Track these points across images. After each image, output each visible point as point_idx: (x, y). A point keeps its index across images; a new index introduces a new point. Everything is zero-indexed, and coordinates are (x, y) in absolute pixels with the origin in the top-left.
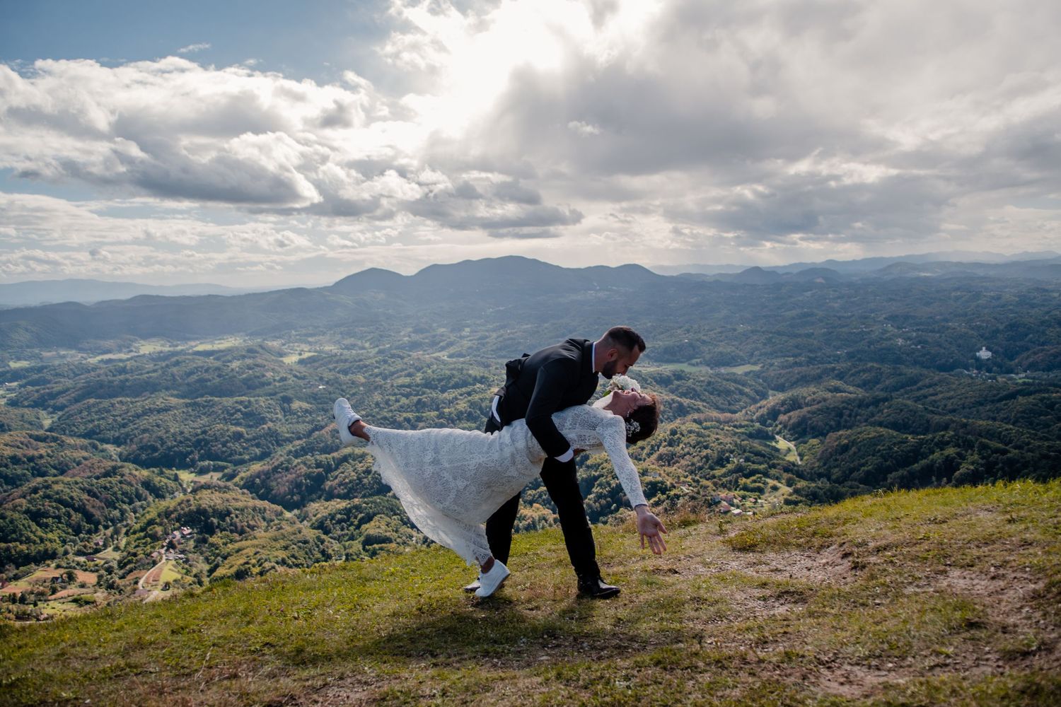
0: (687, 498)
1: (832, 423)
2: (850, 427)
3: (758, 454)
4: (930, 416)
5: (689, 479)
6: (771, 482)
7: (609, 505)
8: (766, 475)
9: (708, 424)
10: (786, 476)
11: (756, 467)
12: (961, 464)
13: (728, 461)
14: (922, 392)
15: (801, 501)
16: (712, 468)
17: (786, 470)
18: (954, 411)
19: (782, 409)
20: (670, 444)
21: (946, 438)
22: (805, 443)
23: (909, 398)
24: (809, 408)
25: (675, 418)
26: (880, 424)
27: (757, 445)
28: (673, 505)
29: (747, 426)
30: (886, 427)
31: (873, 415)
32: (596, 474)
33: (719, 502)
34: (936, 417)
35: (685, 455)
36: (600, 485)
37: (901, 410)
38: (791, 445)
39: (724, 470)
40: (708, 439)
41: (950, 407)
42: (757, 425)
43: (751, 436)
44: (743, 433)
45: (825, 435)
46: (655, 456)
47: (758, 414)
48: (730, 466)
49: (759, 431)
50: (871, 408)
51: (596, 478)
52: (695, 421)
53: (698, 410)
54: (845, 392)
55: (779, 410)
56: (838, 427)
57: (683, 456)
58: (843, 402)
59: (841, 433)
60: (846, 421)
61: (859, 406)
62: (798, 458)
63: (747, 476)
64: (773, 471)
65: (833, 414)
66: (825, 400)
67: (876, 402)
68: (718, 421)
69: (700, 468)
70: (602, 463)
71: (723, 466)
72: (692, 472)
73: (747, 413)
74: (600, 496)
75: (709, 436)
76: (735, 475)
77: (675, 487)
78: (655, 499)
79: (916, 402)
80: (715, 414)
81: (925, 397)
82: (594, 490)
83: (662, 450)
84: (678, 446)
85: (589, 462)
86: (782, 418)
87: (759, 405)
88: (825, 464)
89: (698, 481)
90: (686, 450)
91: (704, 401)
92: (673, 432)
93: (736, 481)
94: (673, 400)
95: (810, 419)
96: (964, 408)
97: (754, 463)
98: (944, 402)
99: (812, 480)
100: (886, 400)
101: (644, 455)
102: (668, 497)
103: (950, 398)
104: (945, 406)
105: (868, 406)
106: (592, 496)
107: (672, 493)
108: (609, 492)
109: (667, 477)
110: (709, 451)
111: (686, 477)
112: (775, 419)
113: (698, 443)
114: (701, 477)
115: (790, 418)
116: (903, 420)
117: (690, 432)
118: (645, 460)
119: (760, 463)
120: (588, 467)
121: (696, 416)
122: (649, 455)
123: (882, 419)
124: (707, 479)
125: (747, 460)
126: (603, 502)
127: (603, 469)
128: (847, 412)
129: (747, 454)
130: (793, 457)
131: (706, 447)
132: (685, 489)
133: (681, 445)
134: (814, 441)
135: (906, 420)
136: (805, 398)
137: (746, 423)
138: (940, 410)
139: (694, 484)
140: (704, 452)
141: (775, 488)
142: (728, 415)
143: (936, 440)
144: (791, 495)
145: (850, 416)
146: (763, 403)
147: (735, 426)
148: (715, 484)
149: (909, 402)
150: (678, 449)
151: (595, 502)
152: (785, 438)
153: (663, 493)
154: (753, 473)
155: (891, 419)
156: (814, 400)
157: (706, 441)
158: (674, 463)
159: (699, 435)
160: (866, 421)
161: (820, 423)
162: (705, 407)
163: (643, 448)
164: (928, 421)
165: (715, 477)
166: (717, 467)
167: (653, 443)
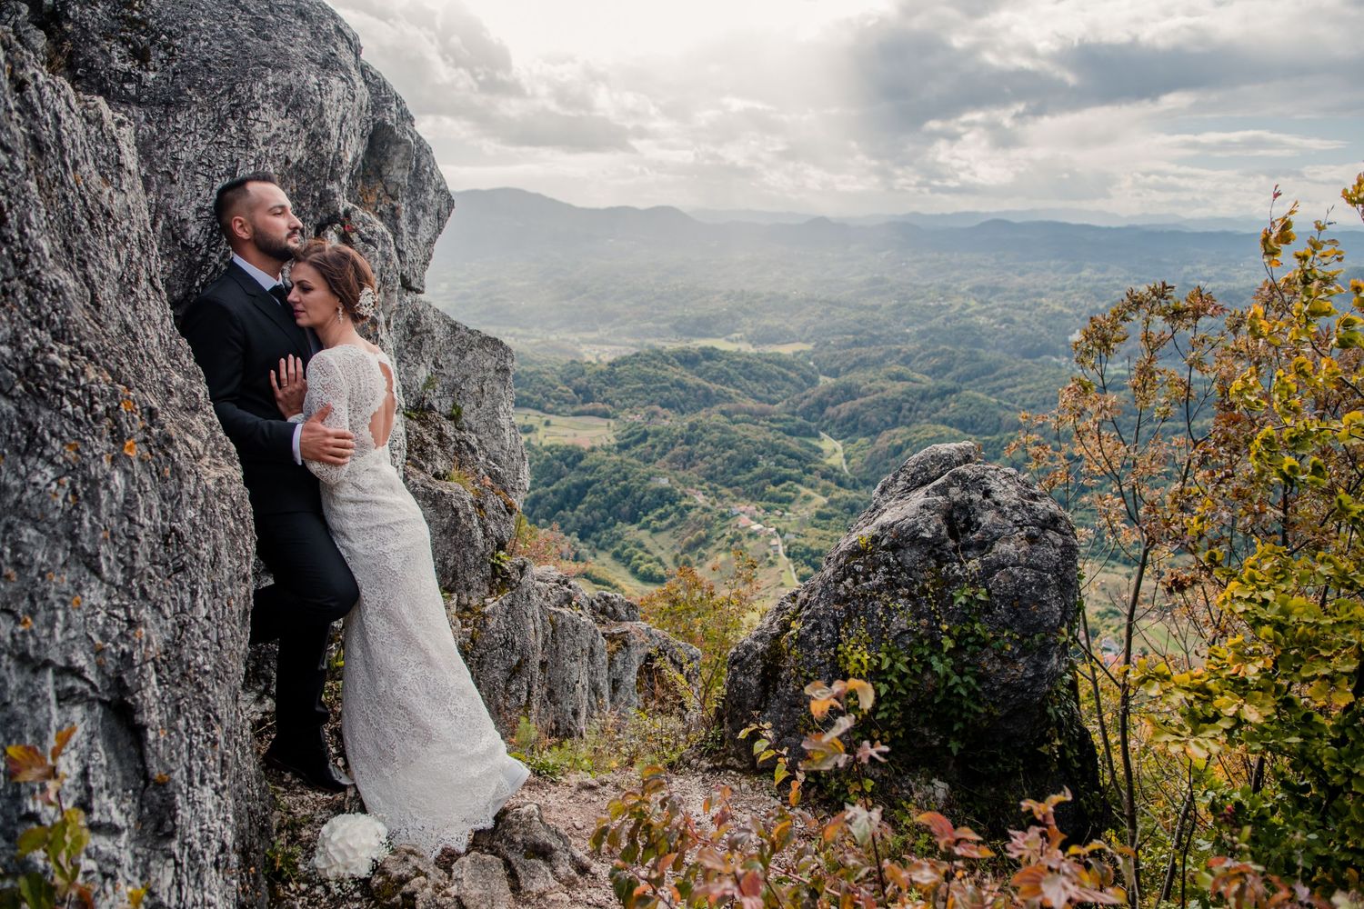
0: (699, 510)
1: (889, 419)
2: (908, 425)
3: (791, 456)
4: (1001, 413)
5: (704, 487)
6: (804, 491)
7: (604, 520)
8: (799, 481)
9: (740, 417)
10: (823, 483)
11: (788, 471)
13: (755, 464)
14: (999, 382)
15: (835, 515)
16: (735, 473)
17: (825, 476)
18: (1033, 407)
19: (831, 399)
20: (687, 443)
22: (853, 442)
23: (982, 391)
24: (863, 400)
25: (700, 408)
26: (944, 421)
27: (793, 444)
28: (683, 517)
29: (786, 420)
30: (951, 425)
31: (937, 410)
32: (591, 478)
33: (738, 515)
34: (1010, 414)
35: (705, 455)
36: (595, 492)
37: (970, 405)
38: (838, 445)
39: (750, 475)
40: (733, 436)
41: (1028, 402)
42: (799, 420)
43: (790, 433)
44: (779, 429)
45: (876, 432)
46: (666, 458)
47: (801, 406)
48: (757, 471)
49: (800, 427)
50: (935, 401)
51: (589, 484)
52: (723, 413)
53: (730, 399)
54: (908, 380)
55: (827, 402)
56: (895, 424)
57: (702, 457)
58: (903, 393)
59: (895, 431)
60: (905, 417)
61: (923, 398)
62: (844, 461)
63: (776, 484)
64: (807, 478)
65: (890, 408)
66: (883, 390)
67: (943, 393)
68: (750, 413)
69: (722, 473)
70: (599, 465)
71: (749, 470)
72: (710, 478)
73: (789, 404)
74: (593, 507)
75: (736, 432)
76: (762, 482)
77: (685, 496)
78: (661, 511)
79: (989, 395)
80: (750, 404)
81: (1002, 389)
82: (587, 499)
83: (677, 450)
84: (697, 443)
85: (583, 464)
86: (830, 411)
87: (804, 394)
88: (873, 469)
89: (715, 489)
90: (707, 450)
91: (737, 387)
92: (693, 427)
93: (763, 490)
94: (698, 385)
95: (863, 412)
96: (1044, 403)
97: (786, 467)
98: (1022, 396)
99: (855, 487)
100: (953, 391)
101: (655, 457)
102: (677, 508)
103: (1029, 391)
104: (1024, 400)
105: (932, 398)
106: (582, 507)
107: (683, 503)
108: (605, 501)
109: (678, 484)
110: (734, 452)
111: (701, 483)
112: (822, 411)
113: (722, 441)
114: (722, 484)
115: (839, 412)
116: (971, 417)
117: (716, 427)
118: (656, 461)
119: (792, 467)
120: (585, 470)
121: (725, 407)
122: (662, 455)
123: (946, 415)
124: (729, 486)
125: (779, 463)
126: (597, 514)
127: (599, 472)
128: (907, 406)
129: (780, 456)
130: (837, 460)
131: (731, 447)
132: (699, 499)
133: (701, 444)
134: (862, 441)
135: (974, 417)
136: (859, 387)
137: (786, 416)
138: (1016, 405)
139: (710, 493)
140: (729, 453)
141: (808, 499)
142: (766, 406)
143: (1002, 442)
144: (824, 507)
145: (910, 410)
146: (810, 391)
147: (772, 421)
148: (736, 493)
149: (981, 395)
150: (697, 449)
151: (586, 514)
152: (831, 435)
153: (672, 503)
154: (782, 480)
155: (957, 415)
156: (870, 390)
157: (730, 439)
158: (691, 466)
159: (724, 431)
160: (928, 416)
161: (874, 419)
162: (738, 395)
163: (654, 447)
164: (1000, 419)
165: (737, 484)
166: (741, 471)
167: (667, 440)
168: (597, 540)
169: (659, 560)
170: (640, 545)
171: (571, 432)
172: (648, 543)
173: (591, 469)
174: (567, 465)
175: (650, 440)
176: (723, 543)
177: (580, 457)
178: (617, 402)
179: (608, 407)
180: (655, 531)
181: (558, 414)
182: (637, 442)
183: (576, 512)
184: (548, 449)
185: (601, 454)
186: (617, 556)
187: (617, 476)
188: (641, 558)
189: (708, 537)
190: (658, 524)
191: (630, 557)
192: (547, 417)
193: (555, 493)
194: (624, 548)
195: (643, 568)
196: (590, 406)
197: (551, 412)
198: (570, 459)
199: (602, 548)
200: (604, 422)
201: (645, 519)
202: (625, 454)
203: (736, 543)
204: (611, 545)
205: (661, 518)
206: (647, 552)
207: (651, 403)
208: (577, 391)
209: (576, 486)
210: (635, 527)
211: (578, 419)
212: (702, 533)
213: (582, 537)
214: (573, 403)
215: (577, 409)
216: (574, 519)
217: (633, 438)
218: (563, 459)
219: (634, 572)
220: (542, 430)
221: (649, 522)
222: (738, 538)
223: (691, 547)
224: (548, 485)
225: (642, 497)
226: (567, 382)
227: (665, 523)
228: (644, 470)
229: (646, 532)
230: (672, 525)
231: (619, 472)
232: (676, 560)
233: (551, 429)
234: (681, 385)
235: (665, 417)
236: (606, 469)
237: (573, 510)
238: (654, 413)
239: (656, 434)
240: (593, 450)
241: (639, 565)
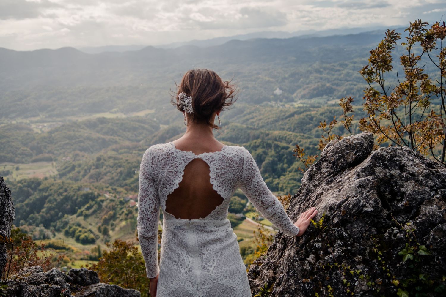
0: (108, 201)
4: (249, 131)
5: (109, 189)
7: (57, 214)
9: (122, 151)
12: (265, 158)
14: (246, 117)
16: (124, 179)
18: (263, 127)
19: (168, 136)
20: (97, 168)
21: (257, 144)
23: (239, 122)
25: (101, 149)
28: (100, 206)
32: (47, 194)
33: (129, 201)
34: (253, 131)
35: (107, 173)
36: (50, 202)
37: (234, 130)
39: (132, 179)
40: (120, 161)
41: (260, 125)
46: (87, 177)
47: (153, 141)
51: (46, 197)
52: (114, 150)
57: (105, 174)
68: (128, 148)
69: (118, 180)
70: (50, 187)
71: (132, 177)
72: (112, 184)
73: (146, 141)
74: (50, 209)
75: (122, 159)
77: (100, 195)
78: (88, 205)
79: (242, 124)
80: (127, 143)
81: (247, 120)
82: (46, 205)
83: (92, 172)
84: (102, 167)
85: (41, 187)
87: (153, 135)
89: (115, 189)
90: (108, 170)
91: (118, 136)
92: (99, 159)
94: (98, 137)
96: (268, 124)
98: (257, 122)
101: (80, 177)
102: (96, 203)
103: (260, 120)
104: (258, 124)
106: (44, 210)
107: (99, 199)
108: (56, 205)
109: (95, 190)
110: (122, 169)
111: (107, 187)
113: (115, 164)
114: (118, 186)
116: (236, 135)
117: (110, 158)
118: (81, 179)
120: (41, 190)
121: (114, 146)
122: (84, 176)
123: (224, 136)
124: (122, 187)
126: (52, 212)
127: (51, 190)
131: (120, 166)
132: (107, 196)
133: (104, 167)
135: (237, 135)
136: (180, 128)
138: (255, 127)
139: (113, 191)
140: (119, 170)
142: (135, 143)
143: (252, 145)
148: (126, 190)
149: (239, 125)
150: (102, 170)
151: (47, 214)
153: (93, 200)
155: (229, 135)
157: (119, 163)
158: (101, 179)
159: (115, 159)
162: (120, 140)
163: (79, 172)
164: (249, 135)
165: (126, 185)
166: (128, 178)
167: (86, 168)
168: (55, 226)
169: (90, 231)
170: (79, 225)
171: (31, 171)
172: (83, 223)
173: (46, 189)
174: (32, 189)
175: (77, 169)
176: (123, 216)
177: (39, 184)
178: (56, 152)
179: (51, 155)
180: (86, 216)
181: (23, 163)
182: (69, 172)
183: (41, 213)
184: (20, 182)
185: (51, 181)
186: (67, 234)
187: (61, 191)
188: (80, 232)
189: (115, 214)
190: (87, 212)
191: (74, 232)
192: (16, 166)
193: (27, 205)
194: (70, 228)
195: (82, 236)
196: (41, 156)
197: (18, 162)
198: (33, 186)
199: (58, 231)
200: (50, 164)
201: (79, 211)
202: (64, 178)
203: (130, 215)
204: (63, 227)
205: (88, 209)
206: (83, 228)
207: (74, 150)
208: (32, 149)
209: (37, 199)
210: (75, 216)
211: (35, 164)
212: (112, 213)
213: (47, 226)
214: (31, 155)
215: (34, 158)
216: (40, 217)
217: (67, 170)
218: (29, 186)
219: (78, 240)
220: (15, 173)
221: (82, 212)
222: (130, 212)
223: (106, 222)
224: (22, 201)
225: (77, 199)
226: (25, 145)
227: (91, 211)
228: (75, 186)
229: (82, 218)
230: (95, 212)
231: (62, 188)
232: (99, 229)
233: (20, 171)
234: (88, 138)
235: (83, 156)
236: (55, 188)
237: (38, 212)
238: (77, 155)
239: (80, 165)
240: (46, 179)
241: (79, 236)
